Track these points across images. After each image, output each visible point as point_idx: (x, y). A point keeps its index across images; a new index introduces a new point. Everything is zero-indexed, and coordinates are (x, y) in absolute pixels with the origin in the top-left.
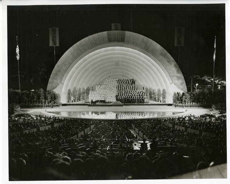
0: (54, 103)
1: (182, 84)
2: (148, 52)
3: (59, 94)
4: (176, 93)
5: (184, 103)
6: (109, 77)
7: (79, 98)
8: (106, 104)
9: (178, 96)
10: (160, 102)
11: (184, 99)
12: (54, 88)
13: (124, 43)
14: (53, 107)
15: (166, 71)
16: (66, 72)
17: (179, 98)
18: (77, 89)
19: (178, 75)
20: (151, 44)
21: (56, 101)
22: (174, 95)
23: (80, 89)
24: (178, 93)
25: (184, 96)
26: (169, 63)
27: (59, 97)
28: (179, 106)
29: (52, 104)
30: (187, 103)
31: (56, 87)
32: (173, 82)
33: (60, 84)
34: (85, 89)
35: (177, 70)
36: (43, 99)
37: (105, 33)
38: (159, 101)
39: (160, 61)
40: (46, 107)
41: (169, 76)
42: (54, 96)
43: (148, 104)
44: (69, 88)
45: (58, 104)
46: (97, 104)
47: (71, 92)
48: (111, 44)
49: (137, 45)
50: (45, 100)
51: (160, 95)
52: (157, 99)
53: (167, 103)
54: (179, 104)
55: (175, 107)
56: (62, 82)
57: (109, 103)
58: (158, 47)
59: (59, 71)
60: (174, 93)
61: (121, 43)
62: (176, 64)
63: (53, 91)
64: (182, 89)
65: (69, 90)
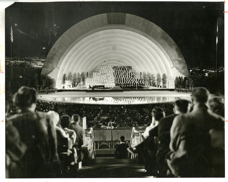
0: (50, 88)
1: (184, 68)
2: (149, 35)
3: (54, 79)
4: (178, 77)
5: (188, 88)
6: (105, 61)
7: (74, 84)
8: (105, 89)
9: (180, 80)
10: (161, 87)
11: (187, 84)
12: (49, 73)
13: (124, 25)
14: (48, 93)
15: (168, 54)
16: (63, 55)
17: (181, 82)
18: (73, 74)
19: (180, 59)
20: (152, 27)
21: (51, 86)
22: (176, 80)
23: (75, 74)
24: (179, 77)
25: (187, 81)
26: (170, 47)
27: (54, 82)
28: (182, 91)
29: (47, 90)
30: (190, 88)
31: (51, 71)
32: (174, 66)
33: (56, 68)
34: (80, 74)
35: (178, 53)
36: (37, 84)
37: (105, 15)
38: (159, 86)
39: (162, 44)
40: (40, 93)
41: (171, 60)
42: (49, 81)
43: (149, 89)
44: (64, 73)
45: (54, 90)
46: (95, 89)
47: (67, 77)
48: (110, 26)
49: (137, 28)
50: (40, 86)
51: (160, 80)
52: (156, 84)
53: (167, 88)
54: (182, 89)
55: (178, 92)
56: (57, 67)
57: (107, 88)
58: (159, 30)
59: (55, 55)
60: (176, 77)
61: (121, 26)
62: (178, 47)
63: (48, 76)
64: (183, 74)
65: (65, 75)
